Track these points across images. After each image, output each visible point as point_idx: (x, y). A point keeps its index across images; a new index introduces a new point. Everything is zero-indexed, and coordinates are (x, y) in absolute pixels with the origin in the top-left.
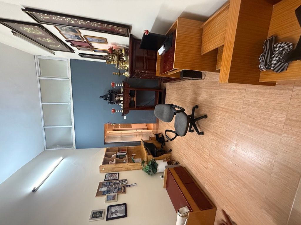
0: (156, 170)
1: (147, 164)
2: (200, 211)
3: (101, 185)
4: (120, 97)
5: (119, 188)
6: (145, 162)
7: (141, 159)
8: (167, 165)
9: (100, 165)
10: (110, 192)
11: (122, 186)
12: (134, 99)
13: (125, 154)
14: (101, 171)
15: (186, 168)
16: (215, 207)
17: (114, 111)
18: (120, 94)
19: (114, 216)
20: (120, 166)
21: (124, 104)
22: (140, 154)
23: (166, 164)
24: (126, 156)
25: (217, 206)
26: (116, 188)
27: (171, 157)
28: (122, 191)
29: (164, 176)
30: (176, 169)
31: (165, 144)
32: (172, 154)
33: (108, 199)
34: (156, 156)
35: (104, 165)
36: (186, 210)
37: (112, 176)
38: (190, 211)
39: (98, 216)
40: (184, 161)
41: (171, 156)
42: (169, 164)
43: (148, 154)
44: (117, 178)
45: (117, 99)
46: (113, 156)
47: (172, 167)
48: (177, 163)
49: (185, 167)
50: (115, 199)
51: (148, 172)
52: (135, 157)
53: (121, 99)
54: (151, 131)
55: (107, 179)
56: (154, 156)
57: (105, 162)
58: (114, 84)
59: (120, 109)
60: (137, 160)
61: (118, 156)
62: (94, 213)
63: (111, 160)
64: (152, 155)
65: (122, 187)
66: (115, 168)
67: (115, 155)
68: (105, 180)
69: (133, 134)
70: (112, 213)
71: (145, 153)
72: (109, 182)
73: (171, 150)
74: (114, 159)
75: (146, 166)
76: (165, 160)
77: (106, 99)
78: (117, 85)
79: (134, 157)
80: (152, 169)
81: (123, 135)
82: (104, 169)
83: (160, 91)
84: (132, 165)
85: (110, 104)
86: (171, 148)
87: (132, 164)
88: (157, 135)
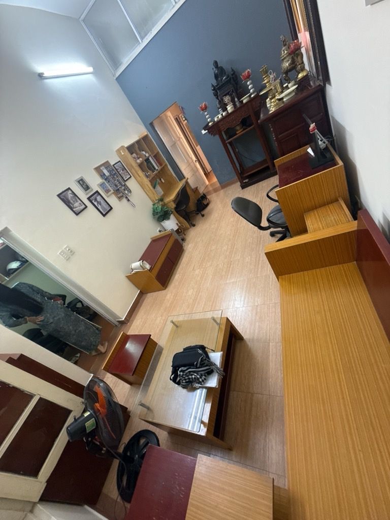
0: (163, 220)
1: (163, 206)
2: (154, 278)
3: (106, 164)
4: (232, 104)
5: (118, 189)
6: (162, 203)
7: (163, 193)
8: (175, 230)
9: (123, 145)
10: (109, 182)
11: (123, 191)
12: (240, 132)
13: (157, 168)
14: (118, 151)
15: (184, 252)
16: (165, 288)
17: (205, 109)
18: (236, 99)
19: (96, 203)
20: (139, 173)
21: (224, 118)
22: (167, 188)
23: (176, 228)
24: (156, 172)
25: (167, 290)
26: (116, 186)
27: (186, 229)
28: (119, 196)
29: (162, 233)
30: (176, 241)
31: (198, 214)
32: (191, 229)
33: (102, 185)
34: (177, 212)
35: (126, 150)
36: (148, 266)
37: (123, 171)
38: (149, 270)
39: (84, 186)
40: (190, 246)
41: (188, 229)
42: (177, 231)
43: (174, 201)
44: (125, 179)
45: (227, 99)
46: (144, 153)
47: (176, 236)
48: (183, 240)
49: (183, 250)
50: (107, 193)
51: (155, 213)
52: (161, 184)
53: (230, 108)
54: (207, 182)
55: (117, 168)
56: (176, 209)
57: (131, 149)
58: (248, 77)
59: (212, 117)
60: (159, 188)
61: (147, 160)
62: (82, 180)
63: (137, 154)
64: (175, 206)
65: (121, 192)
66: (134, 169)
67: (147, 155)
68: (113, 165)
69: (189, 159)
70: (96, 200)
71: (173, 196)
72: (116, 173)
73: (194, 225)
74: (141, 158)
75: (160, 207)
76: (179, 225)
77: (216, 77)
78: (248, 83)
79: (160, 181)
80: (161, 216)
81: (178, 142)
82: (123, 154)
83: (271, 167)
84: (149, 187)
85: (213, 90)
86: (196, 224)
87: (151, 188)
88: (204, 197)
